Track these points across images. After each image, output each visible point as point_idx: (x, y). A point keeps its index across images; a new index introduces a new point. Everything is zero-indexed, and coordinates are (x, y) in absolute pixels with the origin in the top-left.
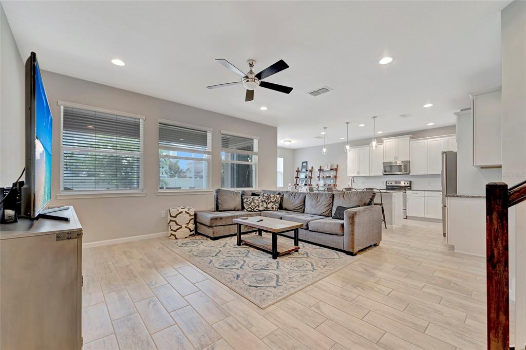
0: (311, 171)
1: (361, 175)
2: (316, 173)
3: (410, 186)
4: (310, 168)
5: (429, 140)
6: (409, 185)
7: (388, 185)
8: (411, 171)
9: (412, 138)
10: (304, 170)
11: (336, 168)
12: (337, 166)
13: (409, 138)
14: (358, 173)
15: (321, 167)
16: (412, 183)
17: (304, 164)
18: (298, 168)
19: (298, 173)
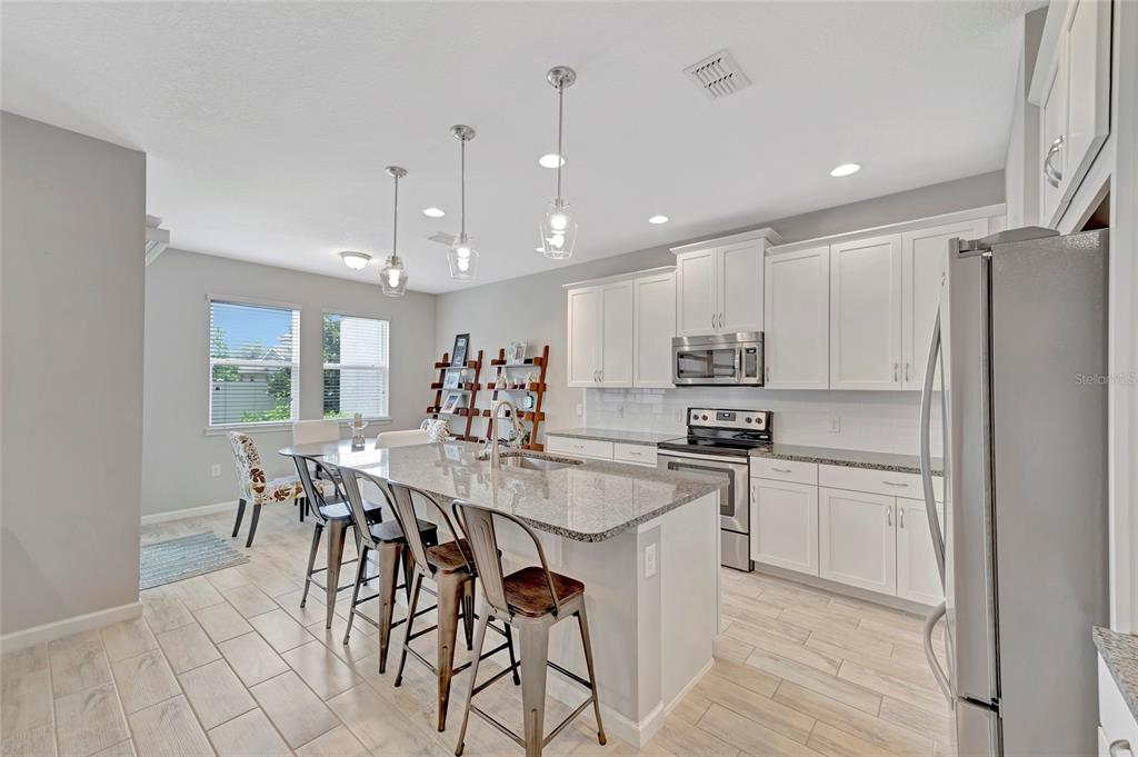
0: (478, 366)
1: (607, 383)
2: (489, 374)
3: (768, 431)
4: (474, 357)
5: (836, 247)
6: (762, 427)
7: (693, 422)
8: (770, 374)
9: (771, 242)
10: (459, 361)
11: (540, 355)
12: (547, 348)
13: (762, 241)
14: (599, 376)
15: (502, 351)
16: (775, 420)
17: (462, 343)
18: (446, 355)
19: (443, 371)
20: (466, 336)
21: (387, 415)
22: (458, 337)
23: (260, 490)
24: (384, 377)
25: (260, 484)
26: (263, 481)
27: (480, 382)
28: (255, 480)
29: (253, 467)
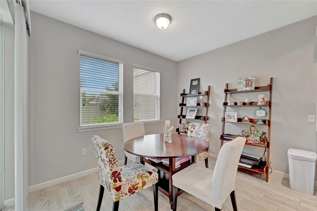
0: (207, 94)
4: (204, 89)
10: (194, 92)
17: (195, 83)
18: (184, 90)
19: (183, 97)
20: (198, 80)
21: (159, 119)
22: (192, 80)
23: (118, 189)
24: (157, 100)
25: (118, 184)
26: (120, 181)
27: (209, 103)
28: (115, 181)
29: (114, 170)
